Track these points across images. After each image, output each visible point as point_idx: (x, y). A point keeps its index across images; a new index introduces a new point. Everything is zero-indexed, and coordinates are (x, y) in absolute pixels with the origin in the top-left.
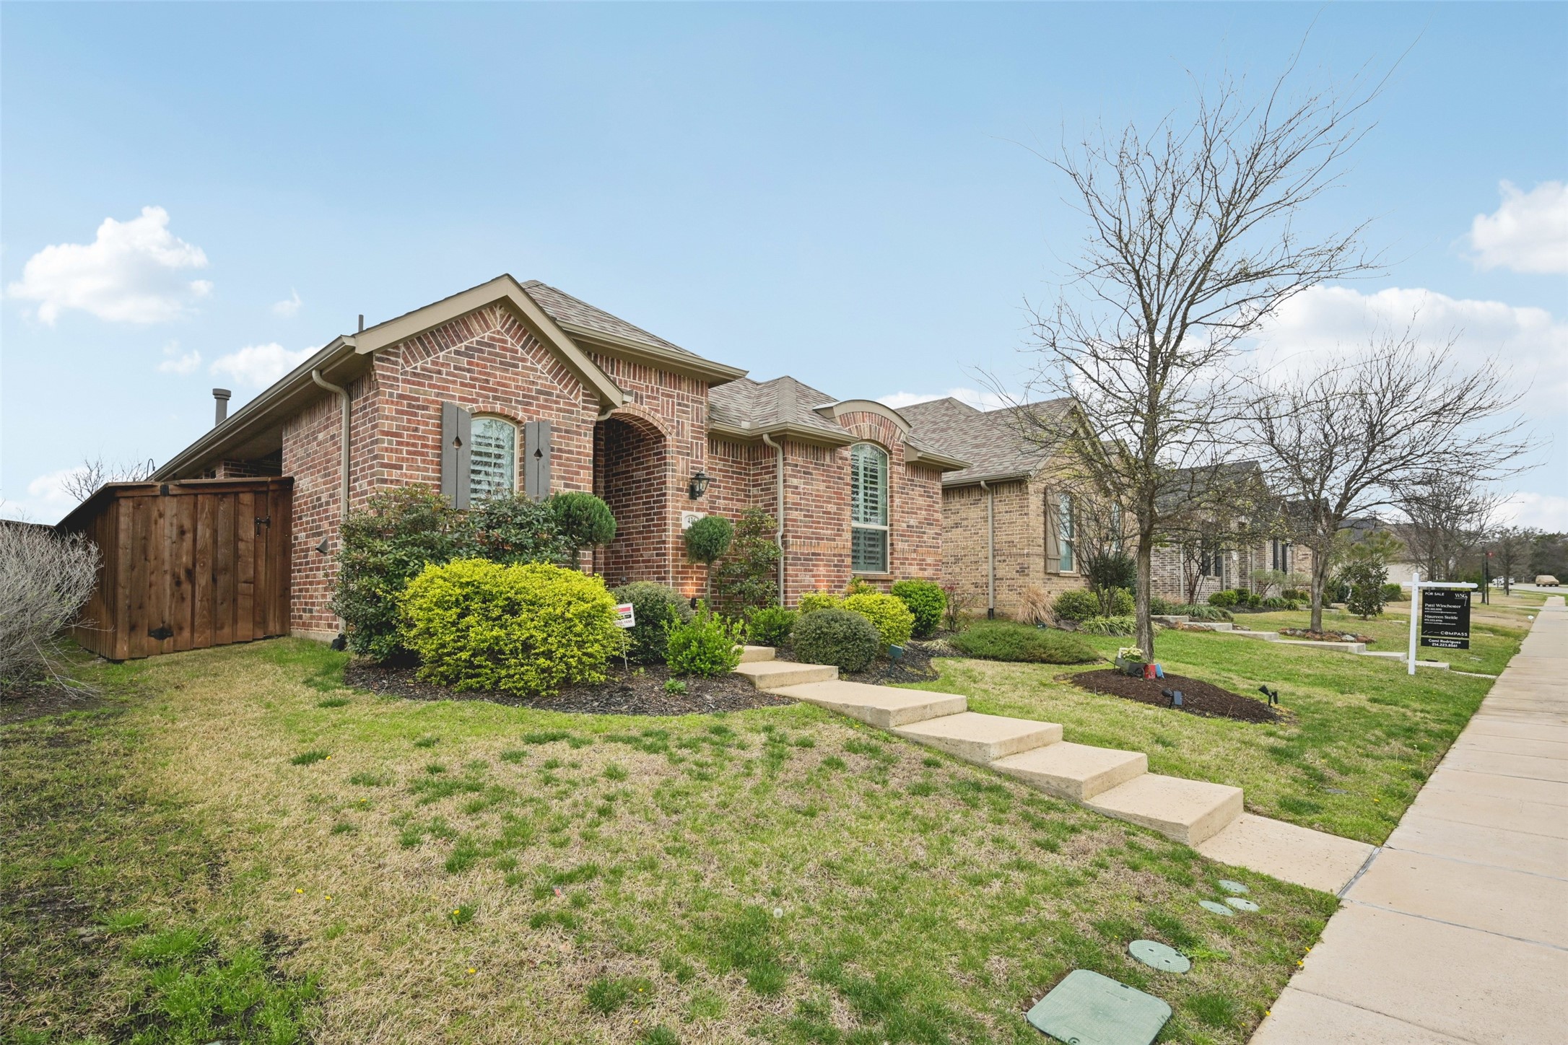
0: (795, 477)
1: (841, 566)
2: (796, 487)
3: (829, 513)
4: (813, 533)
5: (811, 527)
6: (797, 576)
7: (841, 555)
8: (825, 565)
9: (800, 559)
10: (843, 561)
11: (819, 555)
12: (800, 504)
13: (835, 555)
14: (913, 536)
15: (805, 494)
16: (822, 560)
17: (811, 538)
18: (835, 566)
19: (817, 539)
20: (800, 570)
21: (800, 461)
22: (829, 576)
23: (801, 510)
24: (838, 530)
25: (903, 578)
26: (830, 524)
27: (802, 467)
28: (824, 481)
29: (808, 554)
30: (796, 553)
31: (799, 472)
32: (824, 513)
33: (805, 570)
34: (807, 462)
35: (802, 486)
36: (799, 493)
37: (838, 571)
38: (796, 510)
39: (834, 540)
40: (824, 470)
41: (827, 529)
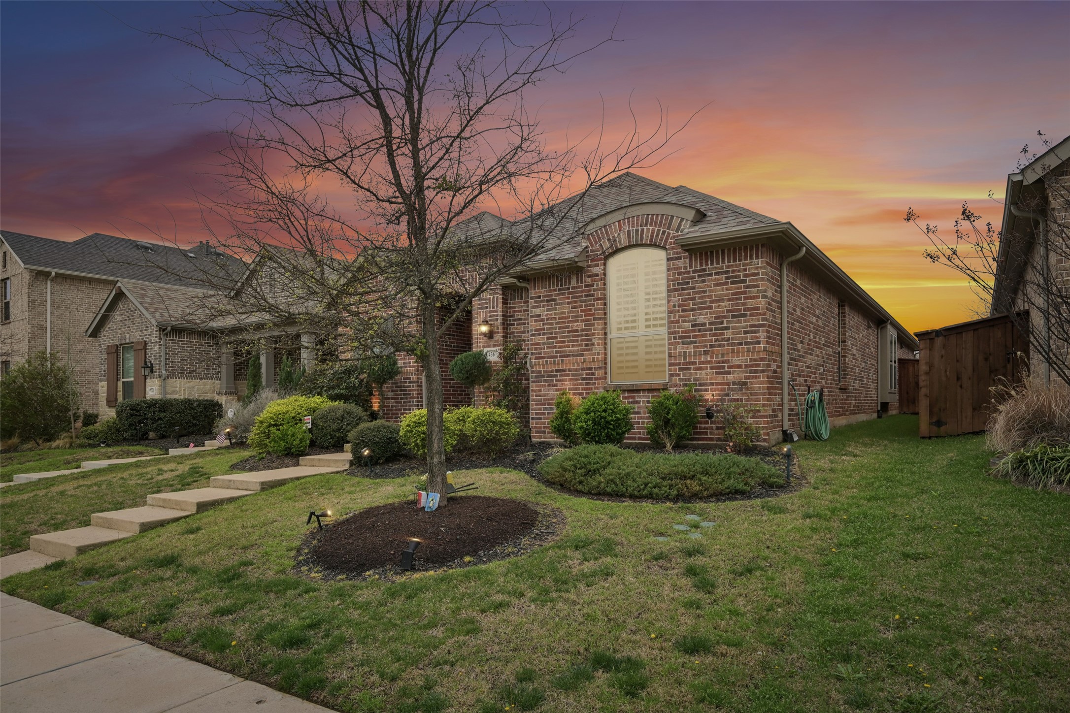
0: (538, 307)
1: (590, 379)
2: (539, 316)
3: (577, 331)
4: (557, 352)
5: (555, 347)
6: (540, 391)
7: (590, 369)
8: (571, 380)
9: (543, 376)
10: (593, 374)
11: (564, 370)
12: (544, 329)
13: (582, 369)
14: (705, 335)
15: (547, 319)
16: (568, 375)
17: (556, 357)
18: (583, 379)
19: (561, 357)
20: (544, 386)
21: (543, 292)
22: (576, 389)
23: (544, 334)
24: (587, 345)
25: (685, 385)
26: (577, 341)
27: (545, 296)
28: (568, 303)
29: (552, 371)
30: (540, 372)
31: (542, 301)
32: (569, 332)
33: (549, 385)
34: (551, 291)
35: (546, 313)
36: (542, 320)
37: (587, 384)
38: (539, 335)
39: (582, 355)
40: (569, 293)
41: (573, 346)
